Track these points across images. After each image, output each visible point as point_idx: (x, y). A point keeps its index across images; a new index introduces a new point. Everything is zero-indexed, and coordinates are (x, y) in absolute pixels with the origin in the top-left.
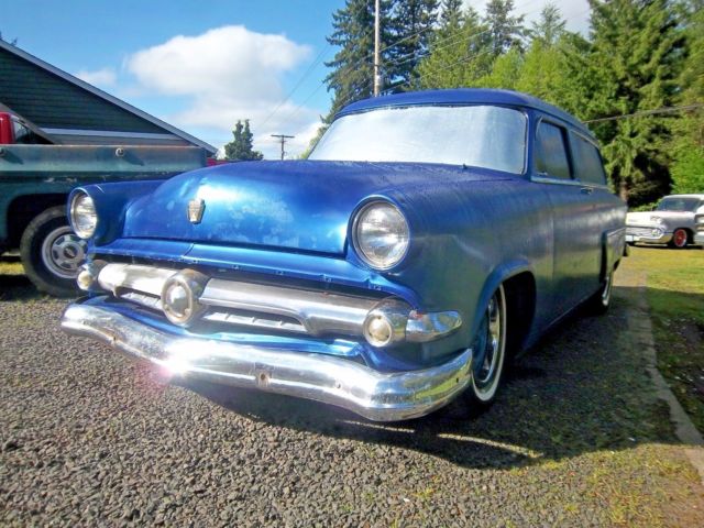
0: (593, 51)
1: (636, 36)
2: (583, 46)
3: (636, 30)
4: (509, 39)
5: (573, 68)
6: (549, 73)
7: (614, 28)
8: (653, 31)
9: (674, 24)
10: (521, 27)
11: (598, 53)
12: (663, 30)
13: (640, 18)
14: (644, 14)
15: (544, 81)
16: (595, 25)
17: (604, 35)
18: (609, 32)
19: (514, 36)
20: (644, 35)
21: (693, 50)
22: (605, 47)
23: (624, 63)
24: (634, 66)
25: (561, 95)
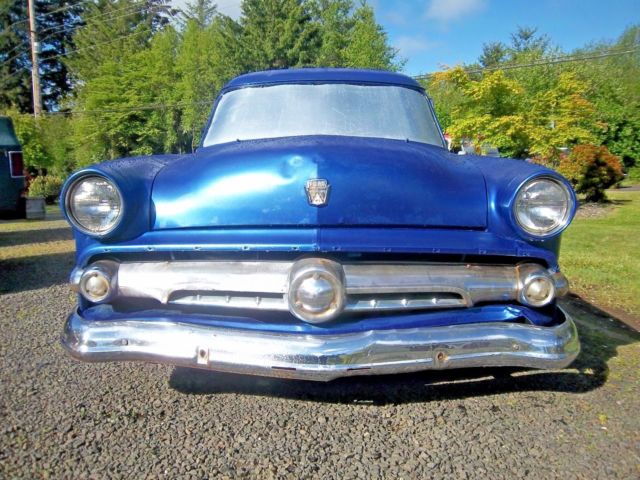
0: (246, 35)
1: (280, 25)
2: (237, 29)
3: (280, 19)
4: (158, 17)
5: (231, 48)
6: (207, 51)
7: (263, 16)
8: (294, 22)
9: (309, 18)
10: (169, 7)
11: (251, 37)
12: (301, 22)
13: (283, 10)
14: (285, 6)
15: (203, 58)
16: (247, 12)
17: (255, 21)
18: (258, 19)
19: (163, 15)
20: (287, 24)
21: (324, 41)
22: (256, 32)
23: (273, 47)
24: (281, 50)
25: (220, 72)
